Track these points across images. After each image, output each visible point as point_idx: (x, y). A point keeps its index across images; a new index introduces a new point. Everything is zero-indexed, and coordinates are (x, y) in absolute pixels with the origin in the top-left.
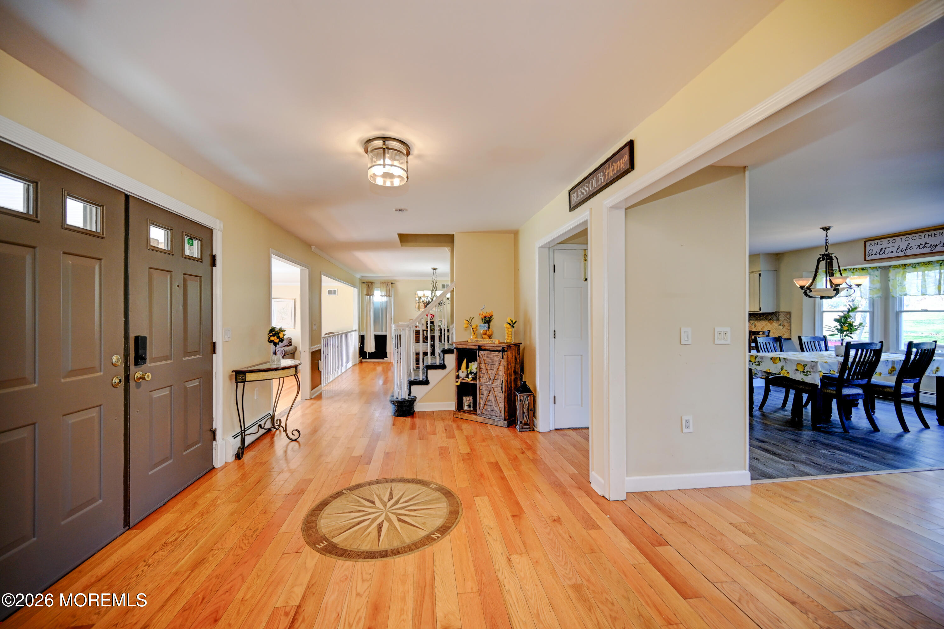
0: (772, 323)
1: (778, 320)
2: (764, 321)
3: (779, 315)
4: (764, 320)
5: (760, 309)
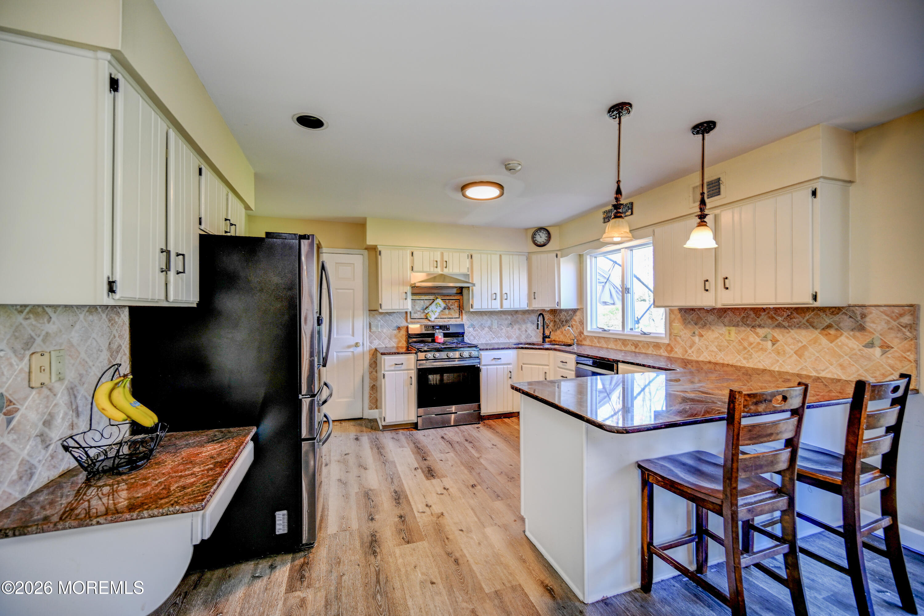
0: (837, 337)
1: (862, 328)
2: (803, 332)
3: (863, 316)
4: (807, 328)
5: (815, 298)
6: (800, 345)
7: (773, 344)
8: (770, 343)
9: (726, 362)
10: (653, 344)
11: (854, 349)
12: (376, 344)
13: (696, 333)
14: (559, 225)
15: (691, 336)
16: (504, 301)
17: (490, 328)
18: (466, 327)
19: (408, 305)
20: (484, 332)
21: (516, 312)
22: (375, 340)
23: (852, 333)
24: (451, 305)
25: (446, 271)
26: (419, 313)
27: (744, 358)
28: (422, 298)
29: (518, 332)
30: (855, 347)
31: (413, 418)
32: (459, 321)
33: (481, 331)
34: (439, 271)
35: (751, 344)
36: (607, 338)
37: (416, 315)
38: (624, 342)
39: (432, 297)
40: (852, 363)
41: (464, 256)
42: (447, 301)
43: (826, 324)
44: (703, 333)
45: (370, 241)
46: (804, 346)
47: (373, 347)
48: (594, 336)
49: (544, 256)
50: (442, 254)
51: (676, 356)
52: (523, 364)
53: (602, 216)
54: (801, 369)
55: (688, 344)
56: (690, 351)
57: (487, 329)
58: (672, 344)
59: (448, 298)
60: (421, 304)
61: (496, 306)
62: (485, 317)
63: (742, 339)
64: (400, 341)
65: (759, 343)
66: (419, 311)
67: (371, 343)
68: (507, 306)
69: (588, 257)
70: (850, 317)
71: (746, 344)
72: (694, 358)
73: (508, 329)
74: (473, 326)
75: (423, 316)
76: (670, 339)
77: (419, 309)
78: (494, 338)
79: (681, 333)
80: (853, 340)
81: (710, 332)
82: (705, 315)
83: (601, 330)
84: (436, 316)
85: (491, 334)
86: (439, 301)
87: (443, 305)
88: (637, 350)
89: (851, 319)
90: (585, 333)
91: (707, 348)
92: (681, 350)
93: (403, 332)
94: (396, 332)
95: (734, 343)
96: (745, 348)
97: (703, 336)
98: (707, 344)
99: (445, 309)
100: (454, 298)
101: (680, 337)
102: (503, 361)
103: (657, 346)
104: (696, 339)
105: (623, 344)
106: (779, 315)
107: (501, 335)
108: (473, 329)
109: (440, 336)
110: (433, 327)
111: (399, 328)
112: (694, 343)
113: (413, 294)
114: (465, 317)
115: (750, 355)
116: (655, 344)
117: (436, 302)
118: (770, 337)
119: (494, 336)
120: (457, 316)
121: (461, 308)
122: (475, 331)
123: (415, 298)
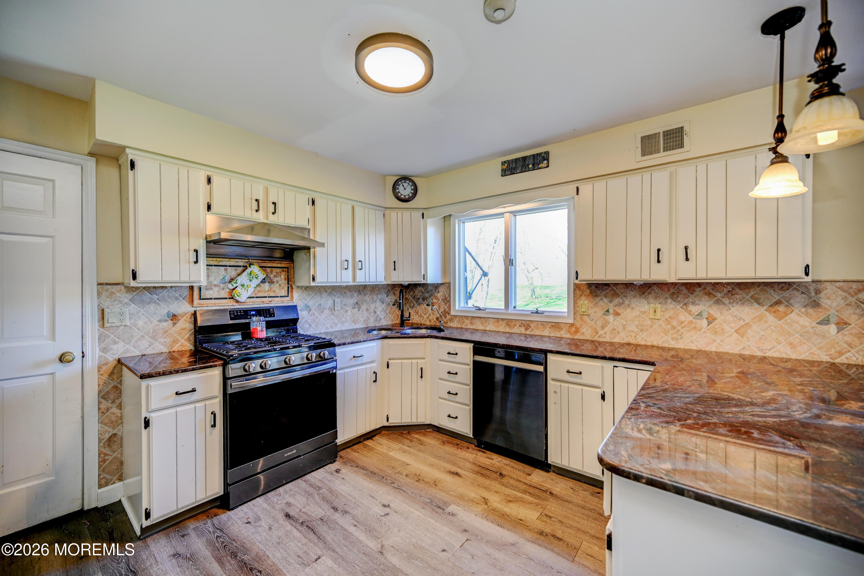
0: (786, 314)
1: (816, 304)
3: (818, 292)
5: (806, 272)
6: (742, 323)
7: (709, 323)
8: (705, 322)
9: (649, 344)
10: (550, 325)
11: (806, 327)
12: (119, 349)
13: (611, 311)
14: (427, 177)
15: (604, 314)
16: (358, 272)
17: (331, 310)
18: (298, 311)
19: (200, 274)
20: (323, 316)
22: (115, 343)
23: (803, 310)
24: (275, 276)
25: (273, 219)
26: (216, 289)
27: (673, 339)
28: (221, 263)
29: (366, 314)
30: (807, 324)
32: (286, 302)
33: (320, 315)
34: (260, 217)
35: (682, 323)
36: (484, 318)
37: (211, 292)
38: (509, 322)
39: (241, 262)
40: (803, 341)
41: (304, 199)
42: (269, 270)
43: (775, 300)
44: (620, 311)
45: (104, 134)
46: (747, 324)
47: (111, 358)
48: (465, 316)
49: (407, 214)
50: (268, 189)
51: (582, 337)
52: (389, 359)
53: (499, 168)
54: (744, 348)
55: (599, 324)
56: (601, 332)
57: (327, 312)
58: (578, 324)
59: (269, 265)
60: (219, 274)
62: (325, 295)
63: (670, 317)
64: (175, 341)
65: (691, 322)
66: (216, 286)
67: (104, 350)
68: (361, 278)
69: (457, 221)
70: (803, 293)
71: (675, 323)
72: (607, 339)
73: (355, 310)
74: (308, 308)
75: (224, 294)
76: (574, 319)
77: (215, 282)
78: (337, 324)
79: (590, 312)
80: (804, 316)
81: (629, 310)
82: (623, 291)
83: (474, 309)
84: (249, 294)
85: (333, 319)
86: (255, 269)
87: (262, 275)
88: (528, 332)
89: (803, 295)
90: (452, 313)
91: (624, 328)
92: (589, 331)
93: (183, 324)
95: (660, 322)
96: (674, 328)
97: (619, 315)
98: (625, 323)
99: (263, 281)
100: (279, 265)
101: (588, 315)
102: (365, 359)
103: (556, 326)
104: (611, 318)
105: (508, 325)
106: (718, 291)
107: (346, 318)
108: (309, 313)
109: (259, 327)
110: (246, 313)
111: (175, 317)
112: (607, 323)
113: (209, 255)
114: (296, 294)
115: (681, 335)
116: (554, 324)
117: (249, 270)
118: (705, 315)
119: (336, 322)
120: (284, 293)
121: (290, 281)
122: (311, 315)
123: (213, 261)
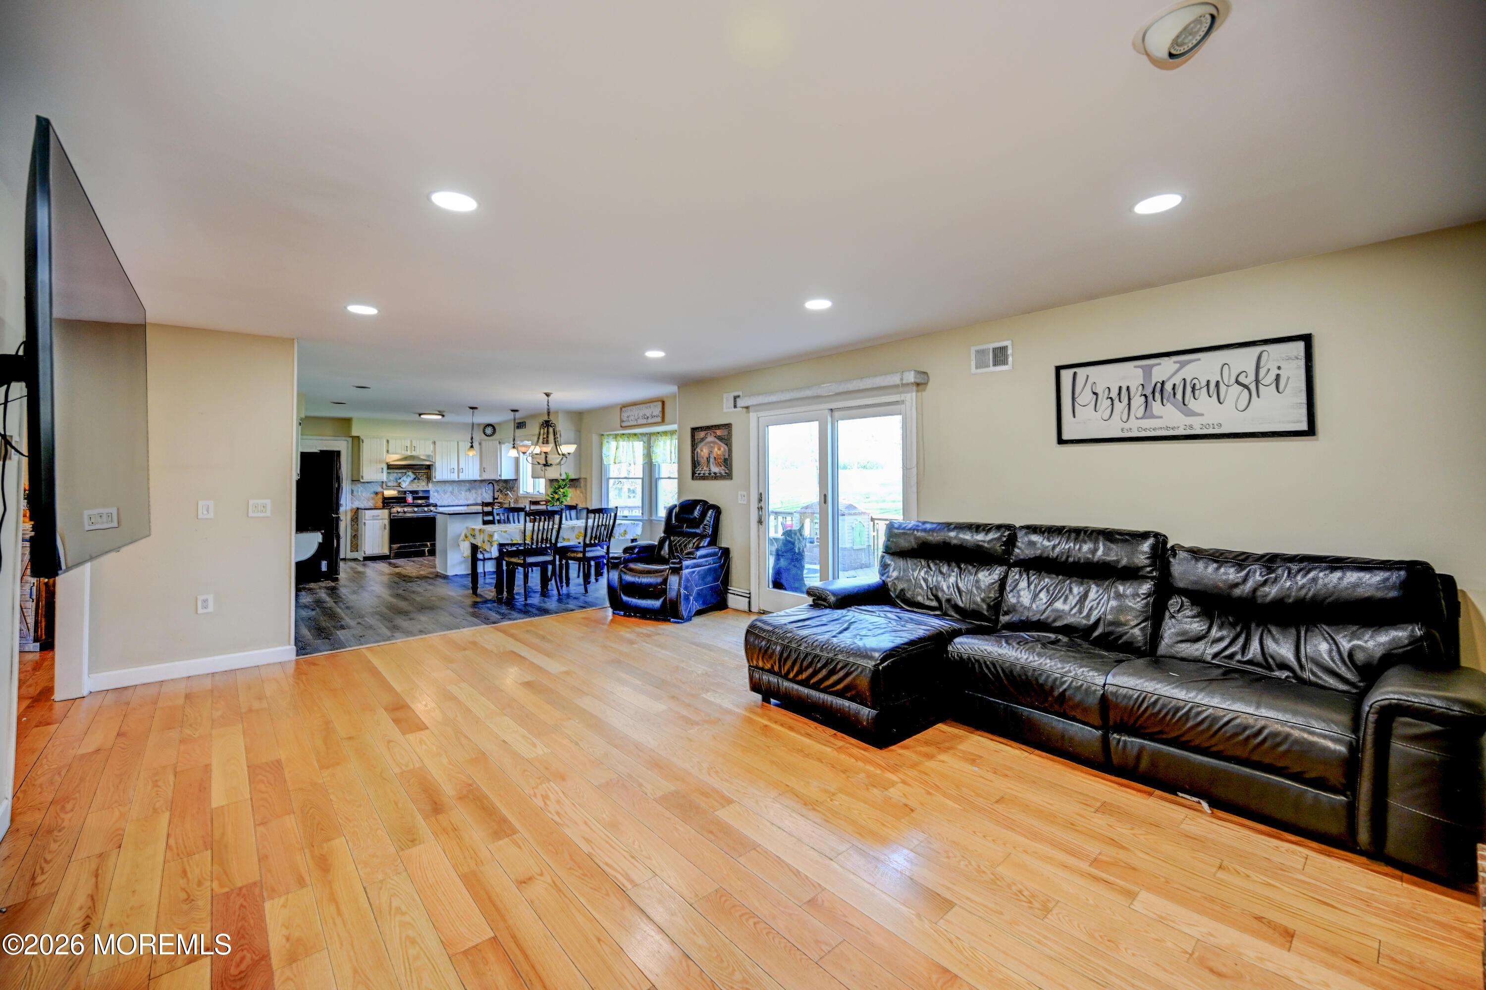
12: (357, 504)
14: (500, 424)
16: (460, 474)
17: (452, 493)
18: (431, 493)
19: (384, 477)
20: (446, 496)
21: (475, 481)
22: (356, 501)
24: (420, 477)
25: (414, 453)
26: (393, 483)
28: (395, 472)
29: (473, 495)
31: (386, 551)
32: (426, 488)
33: (444, 495)
34: (409, 453)
37: (391, 484)
39: (404, 471)
41: (430, 443)
42: (416, 474)
45: (354, 433)
47: (355, 507)
48: (522, 498)
49: (491, 443)
50: (411, 442)
57: (449, 494)
59: (417, 472)
60: (393, 476)
61: (454, 477)
62: (447, 485)
64: (377, 503)
67: (352, 503)
68: (464, 477)
73: (467, 492)
74: (438, 492)
75: (396, 485)
77: (393, 480)
84: (407, 485)
85: (453, 498)
86: (410, 473)
87: (413, 477)
90: (519, 496)
93: (380, 496)
94: (372, 496)
99: (415, 479)
100: (421, 472)
107: (461, 498)
108: (438, 494)
109: (410, 499)
110: (405, 492)
111: (376, 493)
113: (388, 469)
114: (430, 485)
117: (407, 475)
119: (455, 499)
120: (425, 484)
121: (429, 478)
123: (389, 471)
